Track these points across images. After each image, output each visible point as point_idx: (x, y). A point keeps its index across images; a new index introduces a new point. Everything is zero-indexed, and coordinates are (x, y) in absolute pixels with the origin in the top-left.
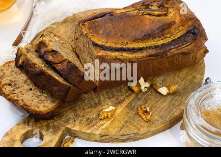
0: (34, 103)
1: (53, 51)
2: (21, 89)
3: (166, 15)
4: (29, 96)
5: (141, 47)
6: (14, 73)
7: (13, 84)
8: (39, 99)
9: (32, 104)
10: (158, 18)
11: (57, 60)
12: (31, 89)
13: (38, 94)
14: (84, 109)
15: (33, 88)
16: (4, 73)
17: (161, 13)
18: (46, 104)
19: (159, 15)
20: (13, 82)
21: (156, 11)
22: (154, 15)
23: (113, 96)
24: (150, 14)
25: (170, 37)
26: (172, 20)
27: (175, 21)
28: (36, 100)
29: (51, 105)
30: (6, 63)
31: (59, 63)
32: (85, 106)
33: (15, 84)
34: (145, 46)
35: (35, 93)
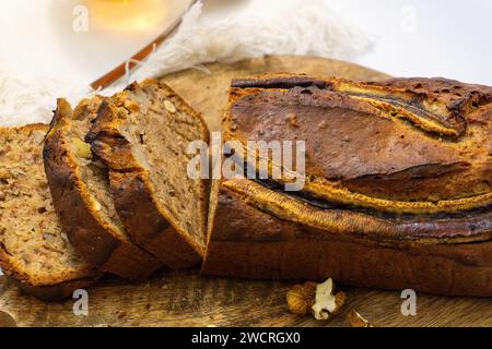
0: (25, 247)
1: (117, 136)
2: (18, 201)
3: (453, 138)
4: (26, 227)
5: (345, 201)
6: (29, 155)
7: (11, 181)
8: (44, 242)
9: (18, 250)
10: (427, 139)
11: (118, 162)
12: (42, 210)
13: (52, 227)
14: (148, 306)
15: (50, 208)
16: (9, 149)
17: (440, 128)
18: (51, 262)
19: (433, 134)
20: (13, 178)
21: (432, 119)
22: (419, 128)
23: (238, 301)
24: (412, 123)
25: (435, 203)
26: (461, 159)
27: (468, 165)
28: (36, 242)
29: (62, 269)
30: (28, 126)
31: (121, 171)
32: (157, 298)
33: (13, 185)
34: (356, 203)
35: (46, 224)
